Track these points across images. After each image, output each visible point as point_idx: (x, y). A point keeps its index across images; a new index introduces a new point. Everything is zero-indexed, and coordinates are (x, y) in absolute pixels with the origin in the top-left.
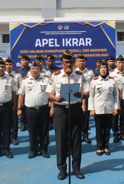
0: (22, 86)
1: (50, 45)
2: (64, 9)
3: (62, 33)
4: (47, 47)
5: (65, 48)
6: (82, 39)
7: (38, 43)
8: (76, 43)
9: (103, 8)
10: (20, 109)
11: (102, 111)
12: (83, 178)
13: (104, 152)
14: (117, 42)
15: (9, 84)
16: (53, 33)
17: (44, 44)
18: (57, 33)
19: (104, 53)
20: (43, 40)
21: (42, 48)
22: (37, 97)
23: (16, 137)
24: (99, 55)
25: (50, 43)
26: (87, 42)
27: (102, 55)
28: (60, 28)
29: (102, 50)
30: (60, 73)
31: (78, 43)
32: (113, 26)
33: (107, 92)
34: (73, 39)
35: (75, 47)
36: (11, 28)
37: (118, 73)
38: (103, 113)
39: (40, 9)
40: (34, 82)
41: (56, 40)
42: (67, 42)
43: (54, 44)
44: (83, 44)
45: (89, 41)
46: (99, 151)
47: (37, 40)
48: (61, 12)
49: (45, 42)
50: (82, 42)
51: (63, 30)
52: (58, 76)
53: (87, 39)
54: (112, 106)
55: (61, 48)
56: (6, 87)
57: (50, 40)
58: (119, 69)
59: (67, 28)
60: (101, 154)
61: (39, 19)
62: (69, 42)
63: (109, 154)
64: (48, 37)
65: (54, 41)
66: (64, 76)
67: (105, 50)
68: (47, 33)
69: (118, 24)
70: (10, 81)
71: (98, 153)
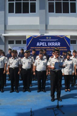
0: (35, 63)
1: (43, 45)
2: (49, 30)
3: (48, 40)
4: (42, 46)
5: (49, 46)
6: (56, 43)
7: (38, 44)
8: (54, 44)
9: (64, 30)
10: (35, 72)
11: (67, 73)
12: (62, 101)
13: (68, 90)
14: (71, 44)
15: (30, 61)
16: (44, 40)
17: (40, 45)
18: (46, 40)
19: (65, 49)
20: (40, 43)
21: (39, 46)
22: (42, 67)
23: (31, 83)
24: (63, 50)
25: (43, 44)
26: (58, 44)
27: (65, 50)
28: (47, 38)
29: (65, 48)
30: (53, 57)
31: (55, 45)
32: (69, 38)
33: (70, 65)
34: (53, 43)
35: (53, 46)
36: (27, 38)
37: (74, 57)
38: (68, 74)
39: (39, 30)
40: (40, 61)
41: (45, 43)
42: (50, 44)
43: (45, 45)
44: (57, 45)
45: (59, 44)
46: (66, 90)
47: (38, 43)
48: (47, 31)
49: (41, 44)
50: (56, 44)
51: (48, 39)
52: (53, 58)
53: (58, 43)
54: (72, 71)
55: (48, 46)
56: (29, 62)
57: (43, 43)
58: (74, 56)
59: (50, 38)
60: (67, 91)
61: (38, 34)
62: (51, 44)
63: (70, 91)
64: (42, 42)
65: (45, 44)
66: (55, 58)
67: (66, 48)
68: (42, 40)
69: (71, 37)
70: (30, 60)
71: (65, 91)
